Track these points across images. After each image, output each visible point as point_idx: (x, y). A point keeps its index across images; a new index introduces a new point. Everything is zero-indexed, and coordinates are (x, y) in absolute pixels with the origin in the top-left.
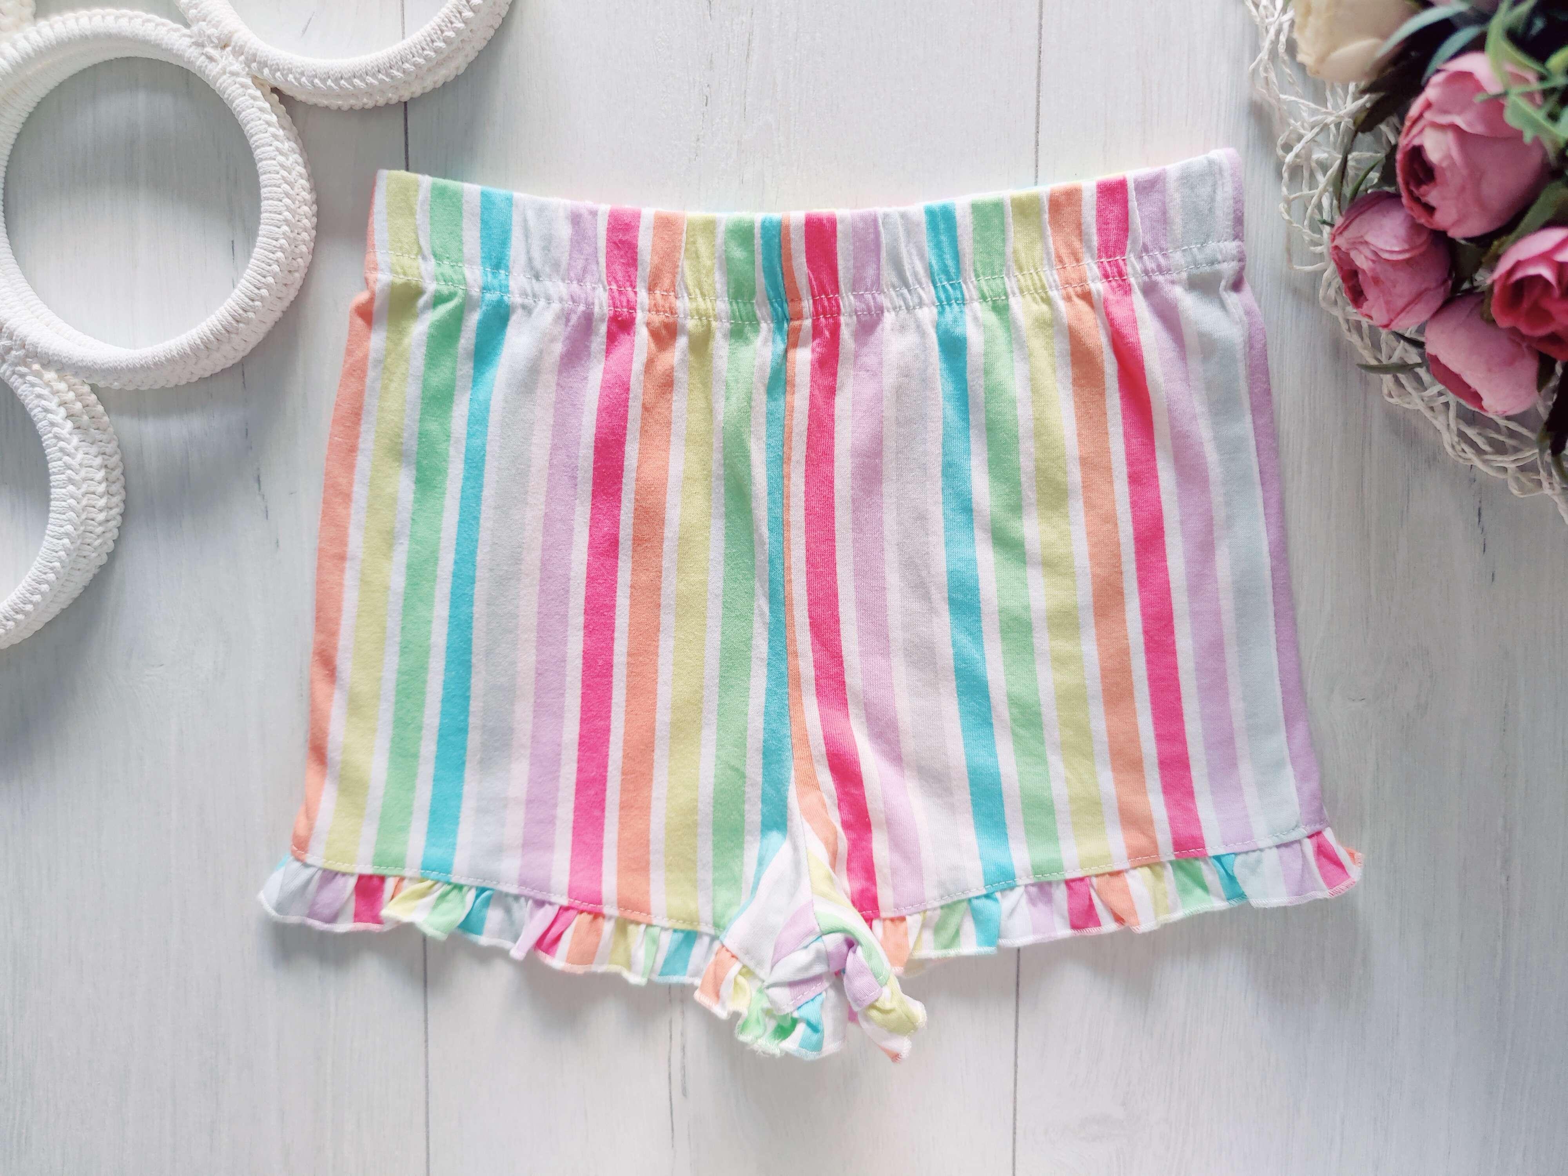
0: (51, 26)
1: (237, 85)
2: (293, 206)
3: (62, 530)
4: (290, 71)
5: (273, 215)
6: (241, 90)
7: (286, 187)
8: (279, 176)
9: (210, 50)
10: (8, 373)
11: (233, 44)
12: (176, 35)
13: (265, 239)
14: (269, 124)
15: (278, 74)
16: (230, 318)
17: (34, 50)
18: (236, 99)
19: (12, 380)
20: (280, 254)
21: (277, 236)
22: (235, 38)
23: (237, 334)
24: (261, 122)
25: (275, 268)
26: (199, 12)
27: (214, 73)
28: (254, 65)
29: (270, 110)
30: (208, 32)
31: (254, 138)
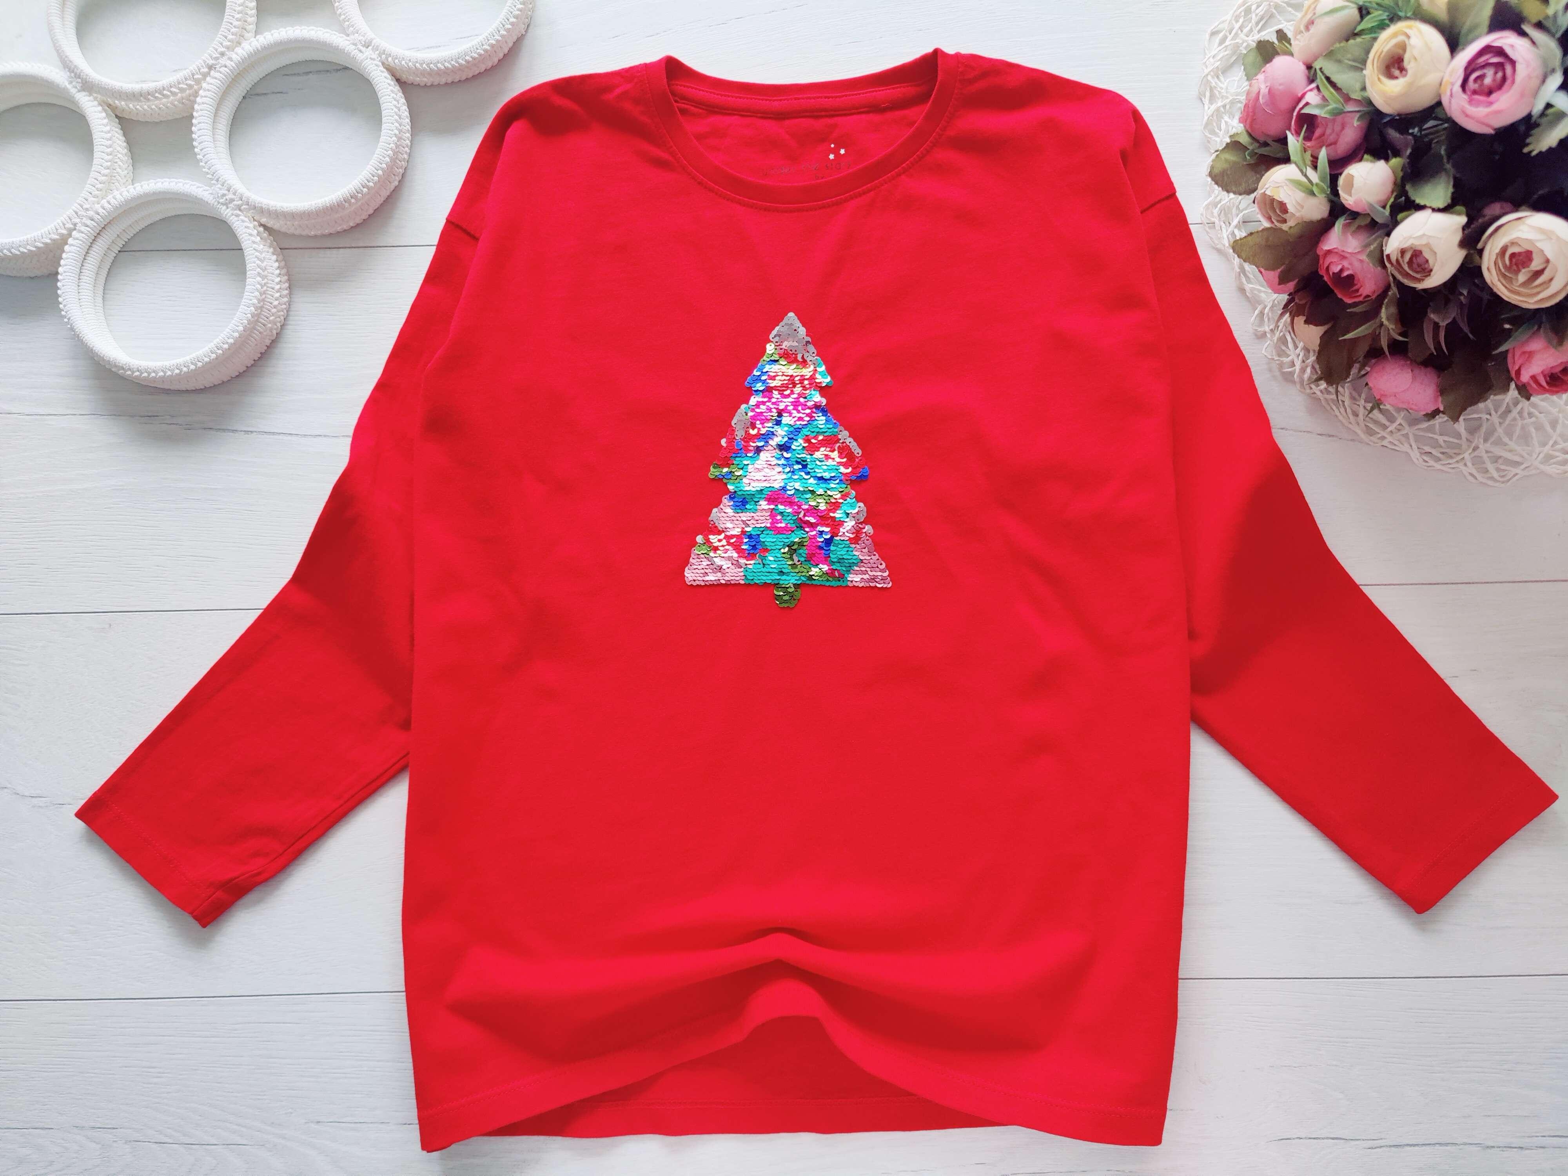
0: (272, 35)
2: (400, 128)
4: (403, 58)
6: (376, 67)
7: (397, 117)
9: (359, 47)
10: (229, 215)
11: (373, 45)
12: (342, 39)
15: (397, 61)
17: (261, 46)
19: (231, 218)
22: (374, 41)
26: (354, 29)
27: (362, 58)
28: (384, 56)
30: (360, 39)
31: (381, 91)
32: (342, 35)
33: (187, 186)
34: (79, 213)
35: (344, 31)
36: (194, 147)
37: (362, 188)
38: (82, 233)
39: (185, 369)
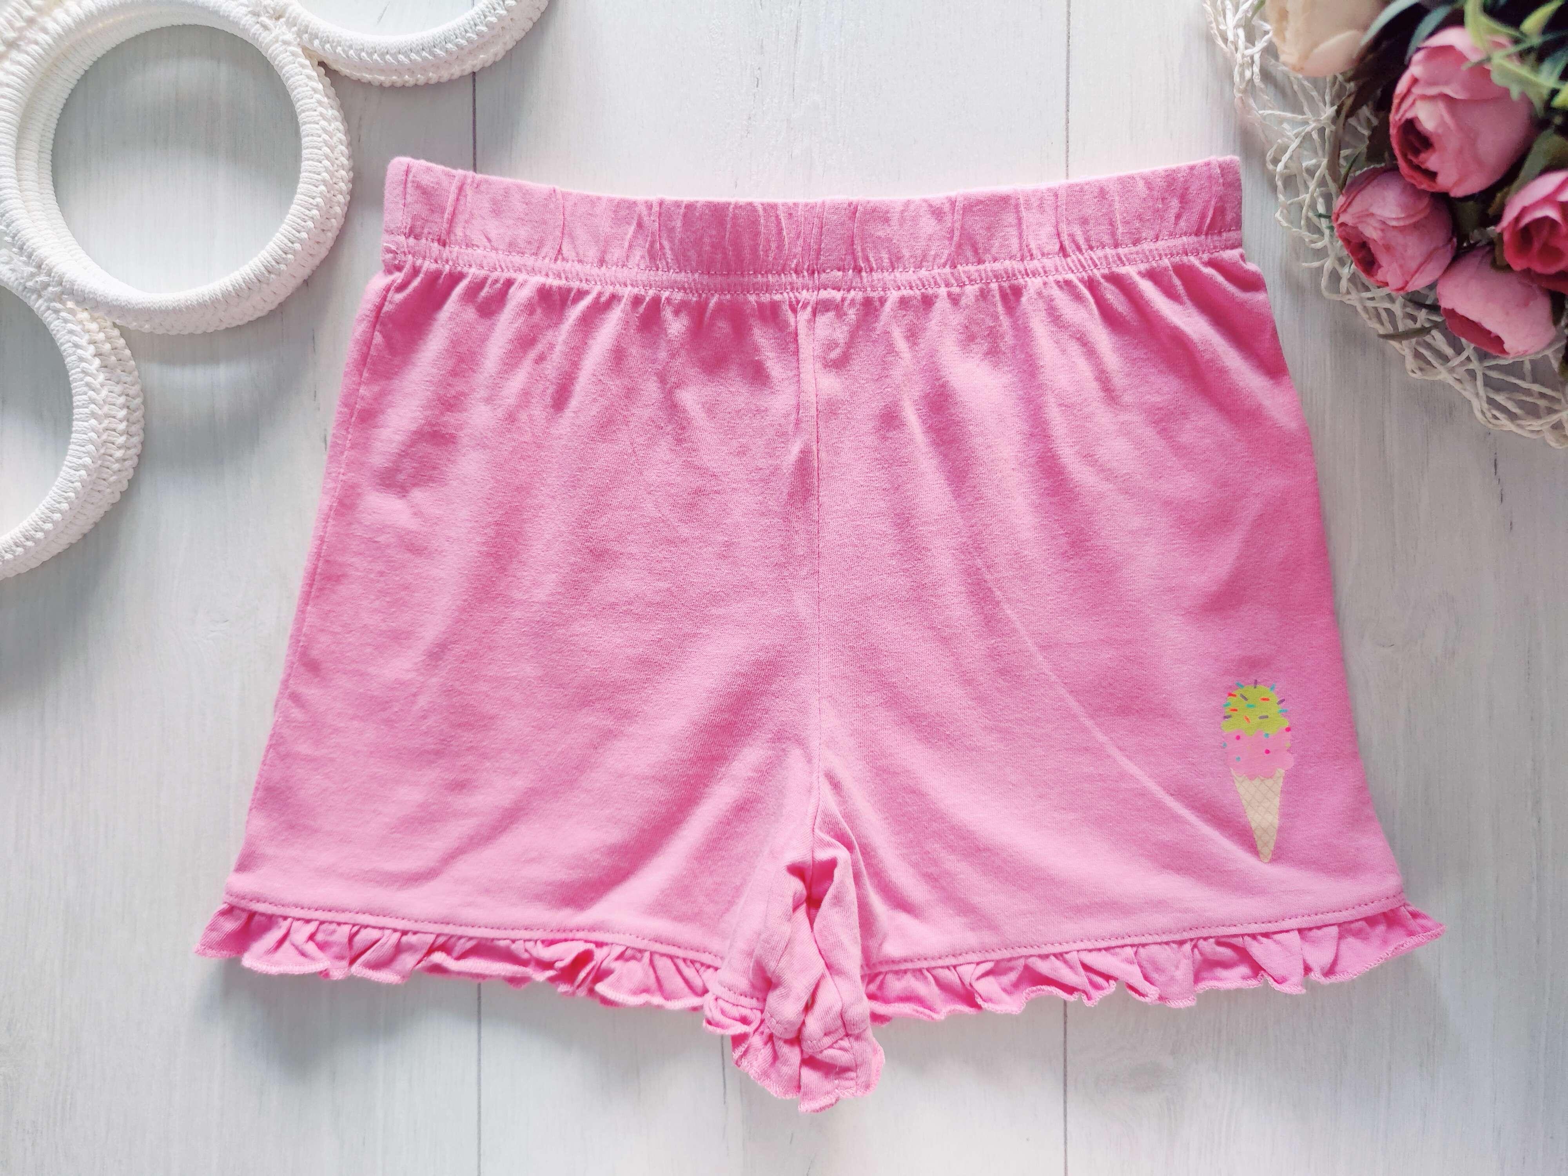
1: (288, 53)
3: (81, 461)
5: (312, 175)
8: (320, 139)
13: (303, 197)
14: (315, 90)
16: (263, 269)
18: (286, 65)
20: (315, 212)
21: (315, 194)
23: (268, 284)
24: (308, 88)
25: (310, 224)
29: (317, 78)
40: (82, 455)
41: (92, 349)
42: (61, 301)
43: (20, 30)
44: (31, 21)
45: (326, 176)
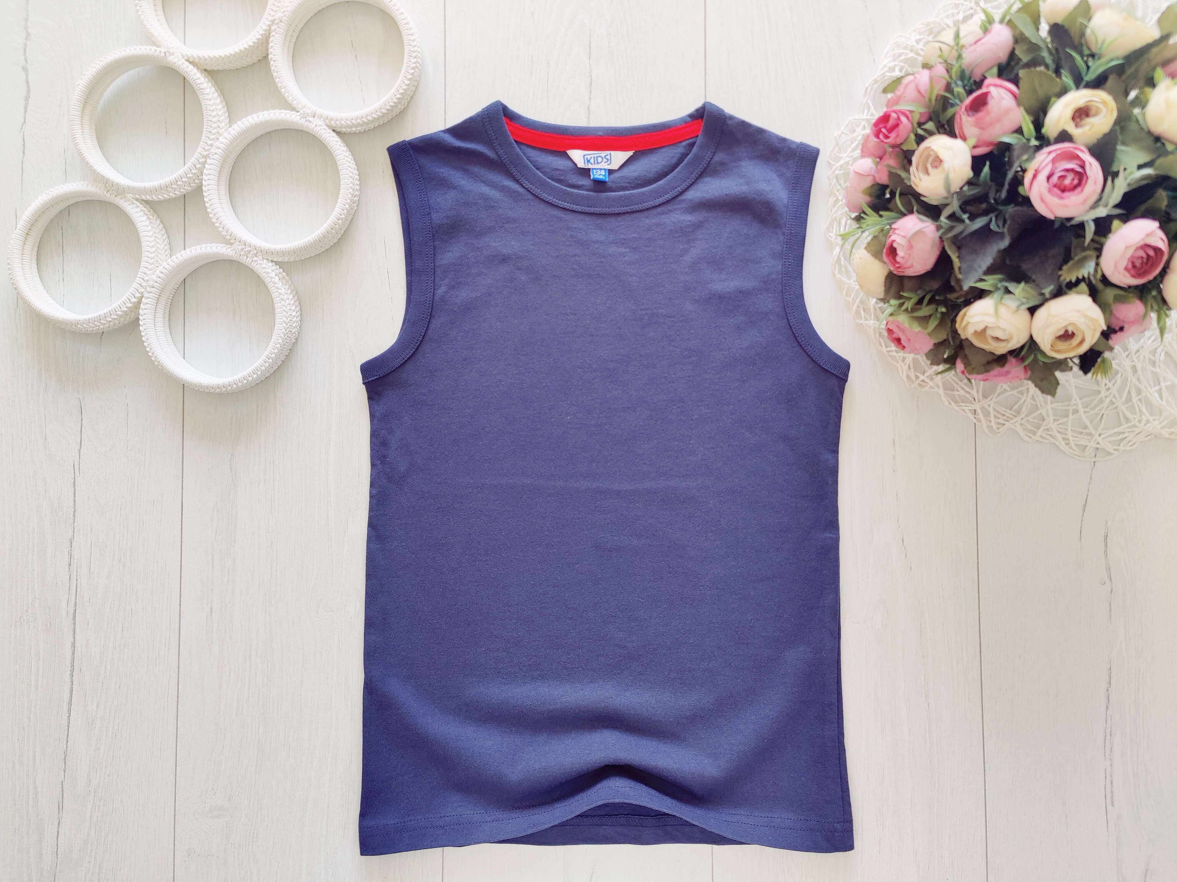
0: (243, 123)
1: (321, 130)
5: (345, 176)
6: (324, 131)
8: (345, 161)
9: (308, 118)
10: (250, 261)
11: (317, 114)
12: (294, 116)
13: (344, 185)
14: (336, 142)
15: (337, 122)
16: (336, 219)
17: (238, 133)
18: (322, 135)
19: (252, 264)
20: (351, 191)
21: (349, 184)
22: (317, 111)
24: (333, 141)
26: (301, 105)
27: (311, 127)
28: (327, 120)
30: (307, 112)
31: (333, 148)
32: (293, 112)
33: (214, 248)
34: (143, 285)
35: (293, 109)
36: (211, 219)
37: (337, 221)
38: (149, 298)
39: (250, 379)
40: (282, 317)
41: (274, 274)
42: (256, 256)
43: (209, 149)
44: (211, 145)
45: (351, 174)
